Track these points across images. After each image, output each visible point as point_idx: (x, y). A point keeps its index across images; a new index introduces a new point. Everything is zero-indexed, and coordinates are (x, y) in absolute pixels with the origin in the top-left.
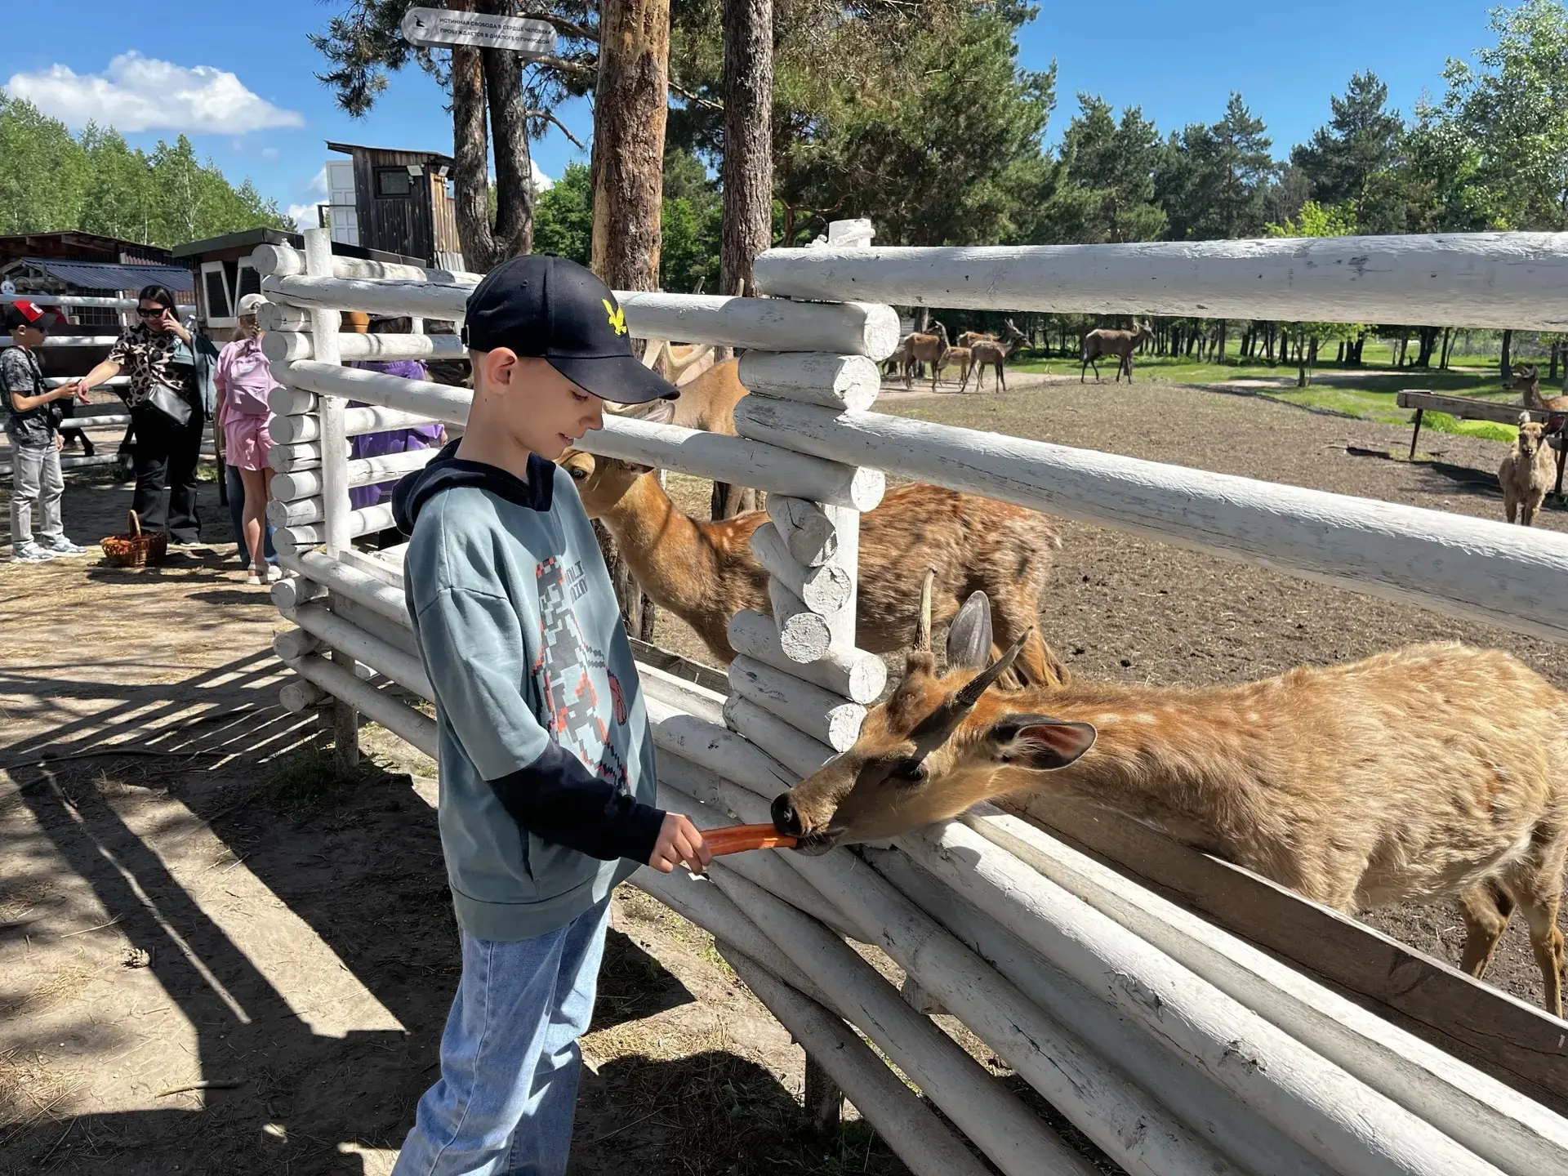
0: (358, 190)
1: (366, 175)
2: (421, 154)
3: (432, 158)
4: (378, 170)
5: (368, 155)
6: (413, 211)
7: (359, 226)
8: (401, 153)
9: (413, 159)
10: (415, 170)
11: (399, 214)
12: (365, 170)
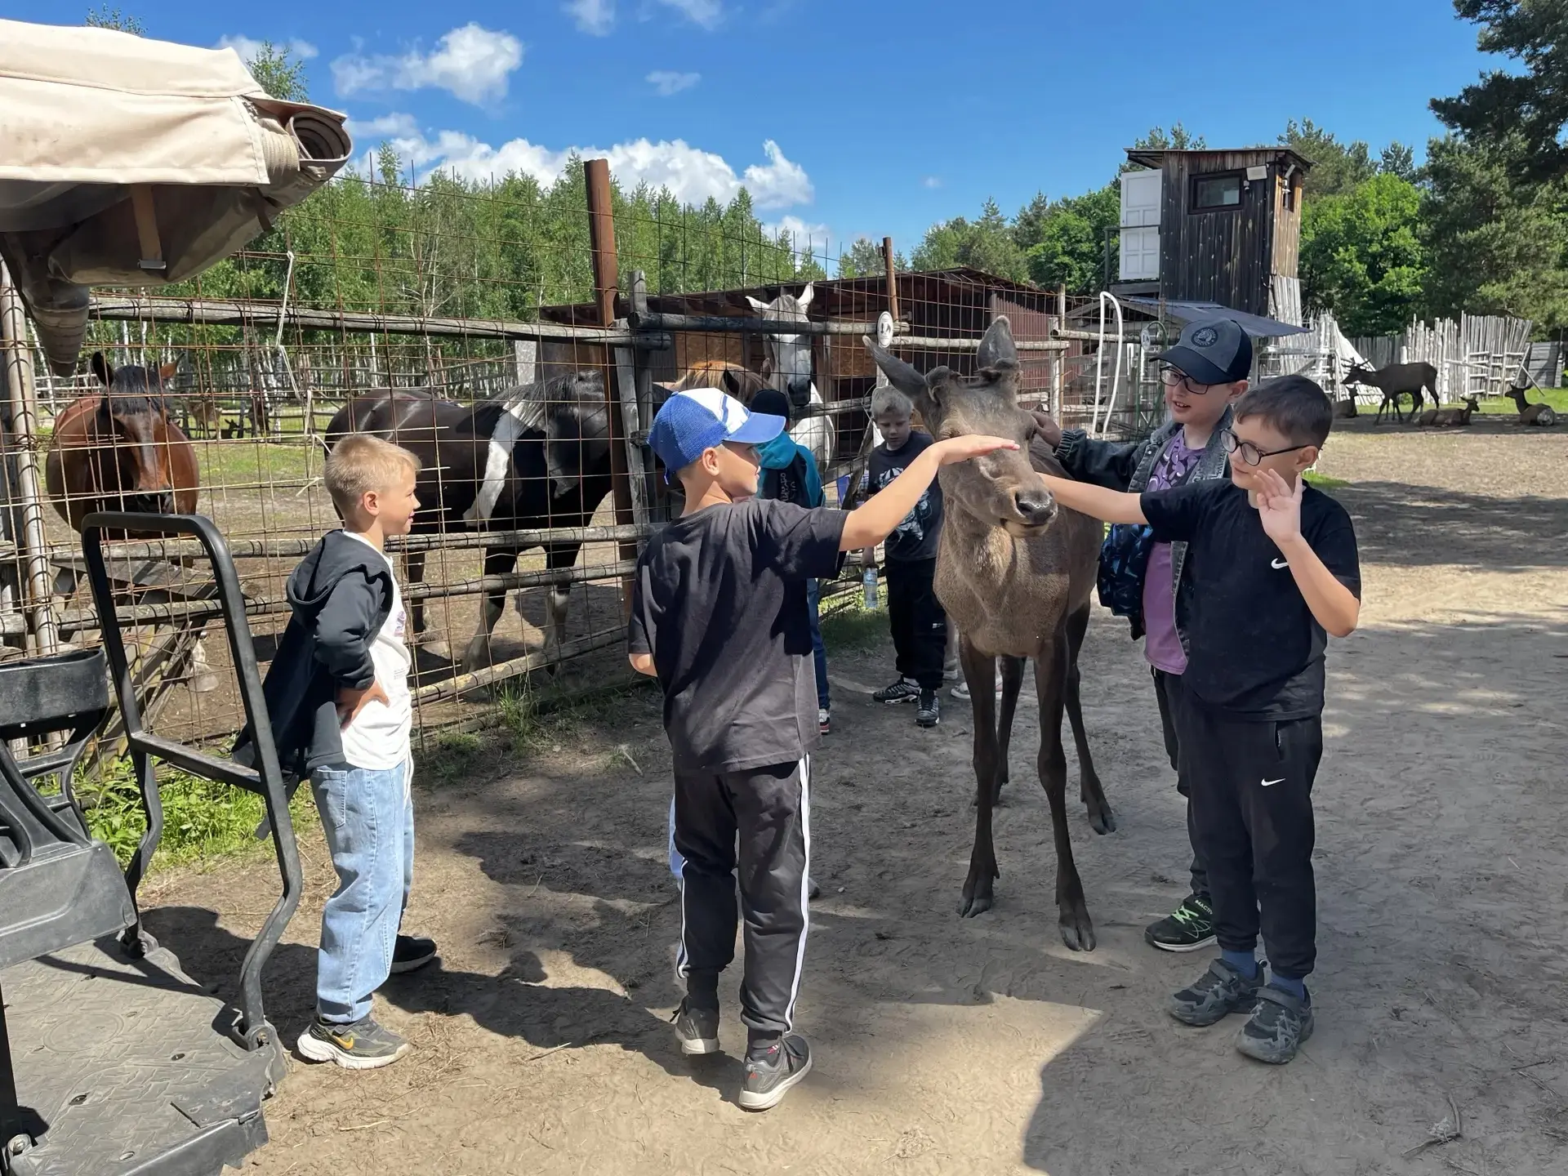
0: (1166, 204)
1: (1179, 189)
2: (1265, 152)
3: (1281, 155)
4: (1195, 179)
5: (1185, 162)
6: (1244, 225)
7: (1162, 250)
8: (1234, 153)
9: (1251, 160)
10: (1257, 173)
11: (1221, 232)
12: (1179, 180)
